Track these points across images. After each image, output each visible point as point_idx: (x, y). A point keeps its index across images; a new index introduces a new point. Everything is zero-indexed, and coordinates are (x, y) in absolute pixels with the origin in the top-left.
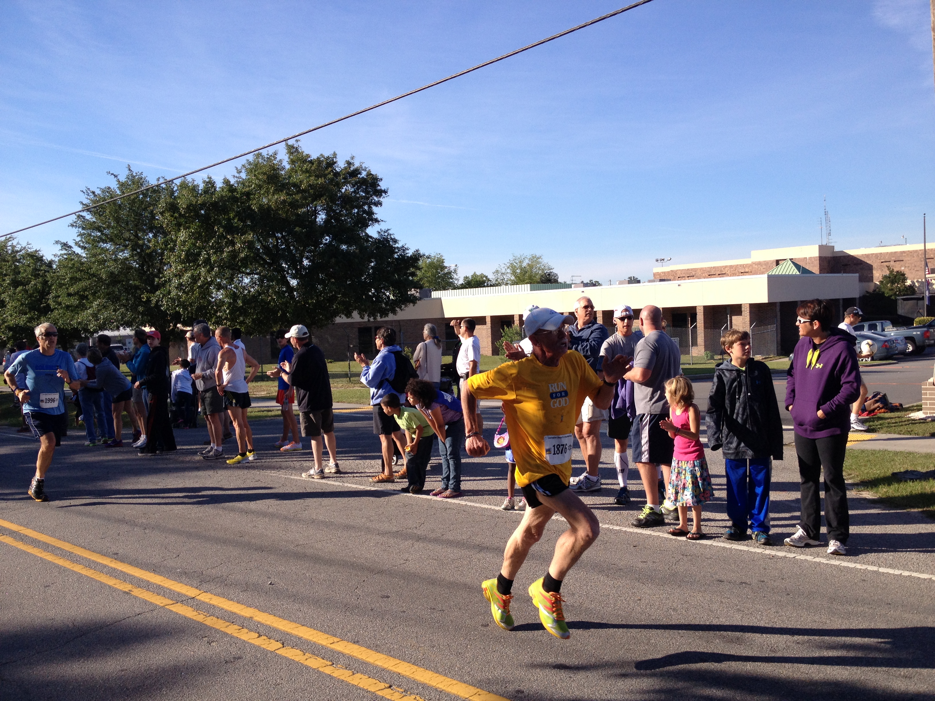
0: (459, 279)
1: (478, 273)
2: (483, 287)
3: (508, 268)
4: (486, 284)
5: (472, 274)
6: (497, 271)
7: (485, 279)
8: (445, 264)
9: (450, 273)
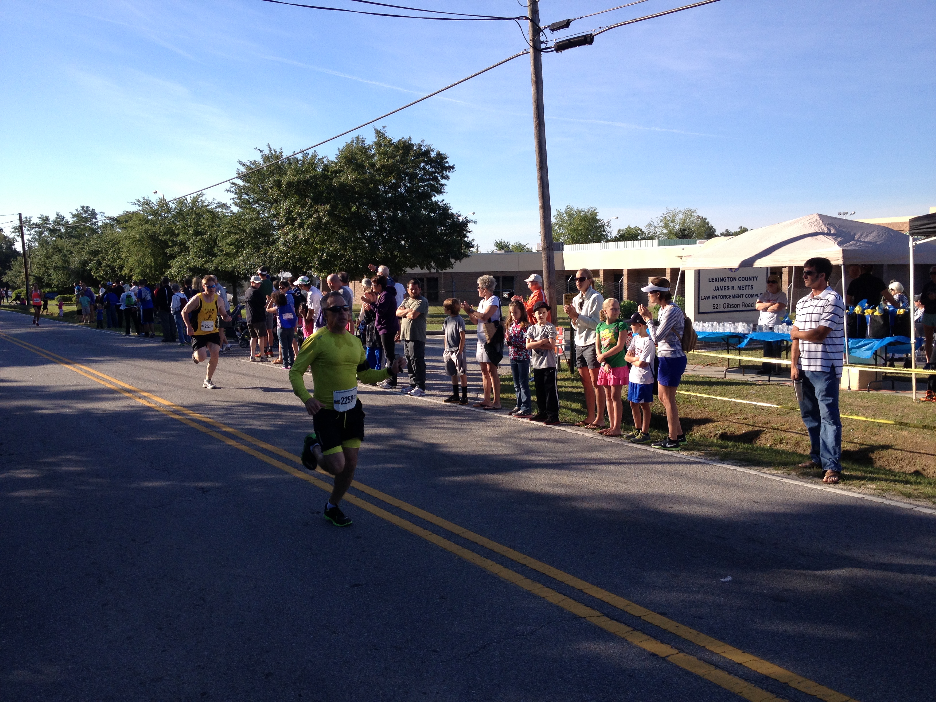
0: (613, 232)
1: (632, 226)
2: (637, 240)
3: (661, 221)
4: (639, 237)
5: (626, 227)
6: (649, 225)
7: (639, 232)
8: (598, 218)
9: (603, 226)
